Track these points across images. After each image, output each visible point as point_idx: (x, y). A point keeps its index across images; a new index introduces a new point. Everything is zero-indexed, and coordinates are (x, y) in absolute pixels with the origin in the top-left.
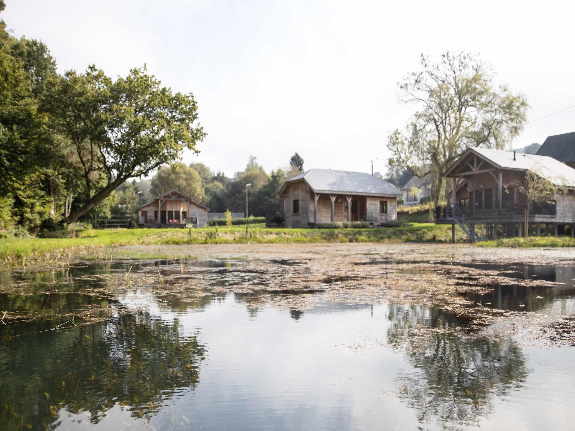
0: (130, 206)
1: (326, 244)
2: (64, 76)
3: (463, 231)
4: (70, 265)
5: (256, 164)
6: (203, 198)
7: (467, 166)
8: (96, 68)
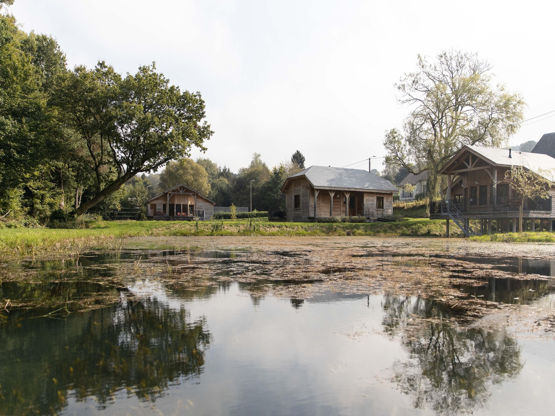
0: (139, 199)
1: (325, 237)
2: (74, 71)
3: (457, 226)
4: (80, 255)
5: (260, 161)
6: (210, 192)
7: (463, 163)
8: (106, 64)
